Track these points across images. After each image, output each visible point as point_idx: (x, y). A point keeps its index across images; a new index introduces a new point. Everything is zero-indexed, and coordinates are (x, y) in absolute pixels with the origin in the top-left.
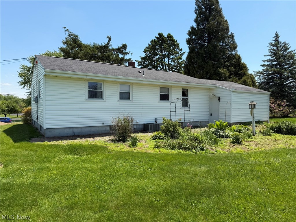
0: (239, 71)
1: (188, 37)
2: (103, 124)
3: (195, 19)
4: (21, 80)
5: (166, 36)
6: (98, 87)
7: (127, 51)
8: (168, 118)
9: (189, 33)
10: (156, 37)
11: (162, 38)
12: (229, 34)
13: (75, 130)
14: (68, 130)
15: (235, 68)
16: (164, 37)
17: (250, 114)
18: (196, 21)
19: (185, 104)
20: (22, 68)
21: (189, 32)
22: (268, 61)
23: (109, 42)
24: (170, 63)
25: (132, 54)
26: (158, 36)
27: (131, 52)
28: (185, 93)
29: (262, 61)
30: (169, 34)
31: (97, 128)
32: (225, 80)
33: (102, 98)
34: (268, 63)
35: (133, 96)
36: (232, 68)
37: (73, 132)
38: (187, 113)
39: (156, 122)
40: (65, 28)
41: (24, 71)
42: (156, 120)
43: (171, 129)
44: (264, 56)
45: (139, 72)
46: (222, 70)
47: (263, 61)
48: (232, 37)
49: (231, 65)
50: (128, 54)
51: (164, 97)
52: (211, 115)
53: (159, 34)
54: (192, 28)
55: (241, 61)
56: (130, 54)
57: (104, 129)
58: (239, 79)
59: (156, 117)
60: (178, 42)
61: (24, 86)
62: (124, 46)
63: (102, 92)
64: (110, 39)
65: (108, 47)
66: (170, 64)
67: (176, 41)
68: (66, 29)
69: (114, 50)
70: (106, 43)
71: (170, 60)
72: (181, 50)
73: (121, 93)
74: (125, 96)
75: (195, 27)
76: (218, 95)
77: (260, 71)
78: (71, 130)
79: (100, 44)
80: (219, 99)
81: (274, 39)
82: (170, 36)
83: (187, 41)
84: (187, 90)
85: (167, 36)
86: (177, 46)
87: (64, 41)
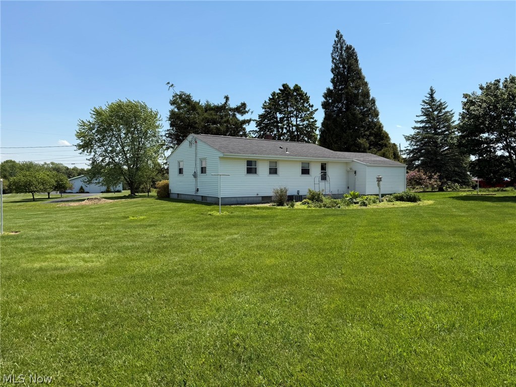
0: (380, 141)
1: (323, 100)
2: (257, 195)
3: (332, 79)
4: (79, 142)
5: (292, 87)
6: (253, 163)
7: (247, 109)
8: (312, 189)
9: (326, 96)
10: (280, 90)
11: (288, 91)
12: (371, 98)
13: (238, 199)
14: (233, 199)
15: (375, 138)
16: (291, 90)
17: (377, 185)
18: (333, 81)
19: (324, 177)
20: (81, 126)
21: (325, 94)
22: (422, 122)
23: (226, 102)
24: (298, 123)
25: (252, 112)
26: (282, 88)
27: (251, 111)
28: (323, 167)
29: (414, 122)
30: (296, 85)
31: (253, 198)
32: (364, 151)
33: (256, 173)
34: (422, 125)
35: (280, 170)
36: (372, 138)
37: (237, 200)
38: (327, 185)
39: (298, 194)
40: (168, 83)
41: (83, 129)
42: (298, 192)
43: (316, 197)
44: (417, 116)
45: (280, 147)
46: (361, 141)
47: (416, 122)
48: (373, 101)
49: (371, 134)
50: (248, 112)
51: (305, 171)
52: (348, 188)
53: (283, 86)
54: (329, 90)
55: (382, 130)
56: (250, 113)
57: (258, 199)
58: (379, 150)
59: (298, 190)
60: (308, 95)
61: (83, 151)
62: (244, 105)
63: (256, 168)
64: (227, 98)
65: (225, 107)
66: (299, 125)
67: (306, 94)
68: (169, 85)
69: (231, 109)
70: (223, 103)
71: (298, 119)
72: (312, 106)
73: (270, 169)
74: (273, 171)
75: (332, 88)
76: (355, 169)
77: (411, 135)
78: (235, 199)
79: (216, 104)
80: (355, 173)
81: (429, 96)
82: (297, 88)
83: (322, 105)
84: (326, 164)
85: (294, 88)
86: (307, 100)
87: (171, 101)
